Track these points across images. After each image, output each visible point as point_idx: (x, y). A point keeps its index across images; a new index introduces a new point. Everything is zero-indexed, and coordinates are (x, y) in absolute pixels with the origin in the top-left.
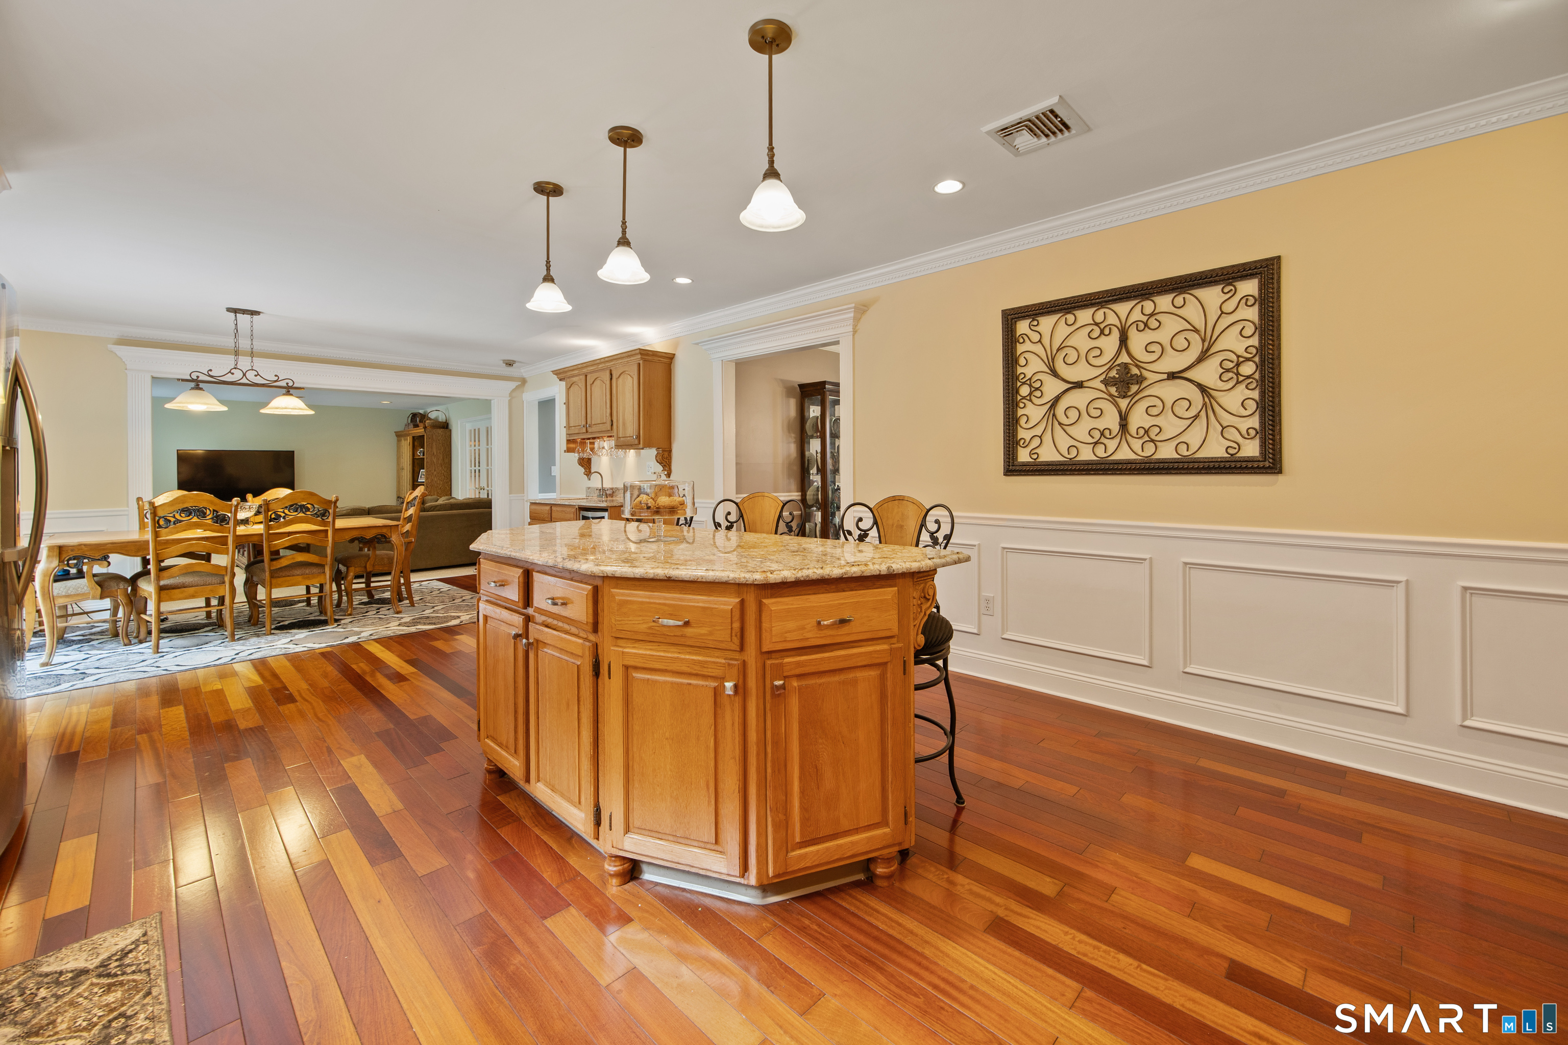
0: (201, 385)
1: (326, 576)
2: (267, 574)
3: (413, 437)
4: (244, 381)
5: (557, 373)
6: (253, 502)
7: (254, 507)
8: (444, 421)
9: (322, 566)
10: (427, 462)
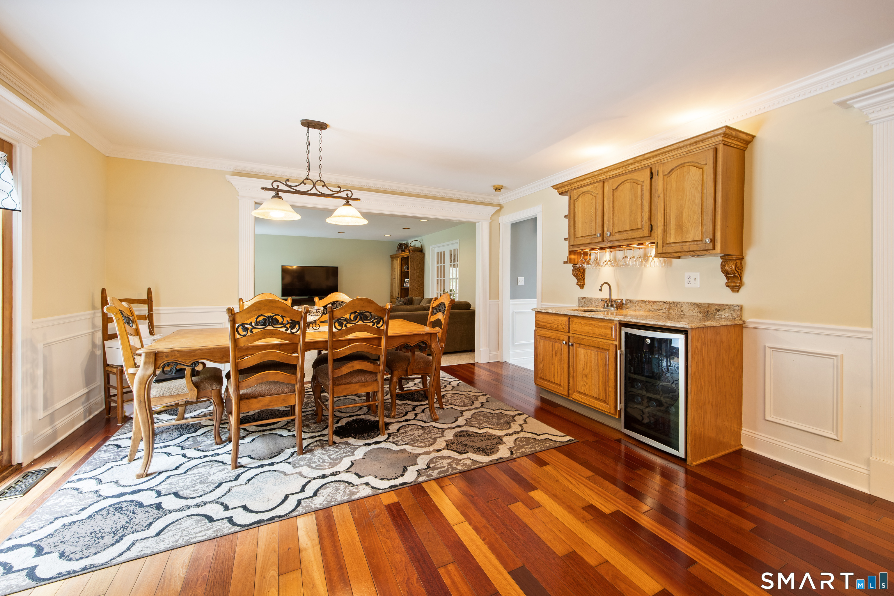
0: (281, 194)
1: (378, 383)
2: (331, 382)
3: (402, 258)
4: (314, 191)
5: (556, 187)
6: (320, 304)
7: (320, 311)
8: (420, 246)
9: (375, 374)
10: (411, 274)
